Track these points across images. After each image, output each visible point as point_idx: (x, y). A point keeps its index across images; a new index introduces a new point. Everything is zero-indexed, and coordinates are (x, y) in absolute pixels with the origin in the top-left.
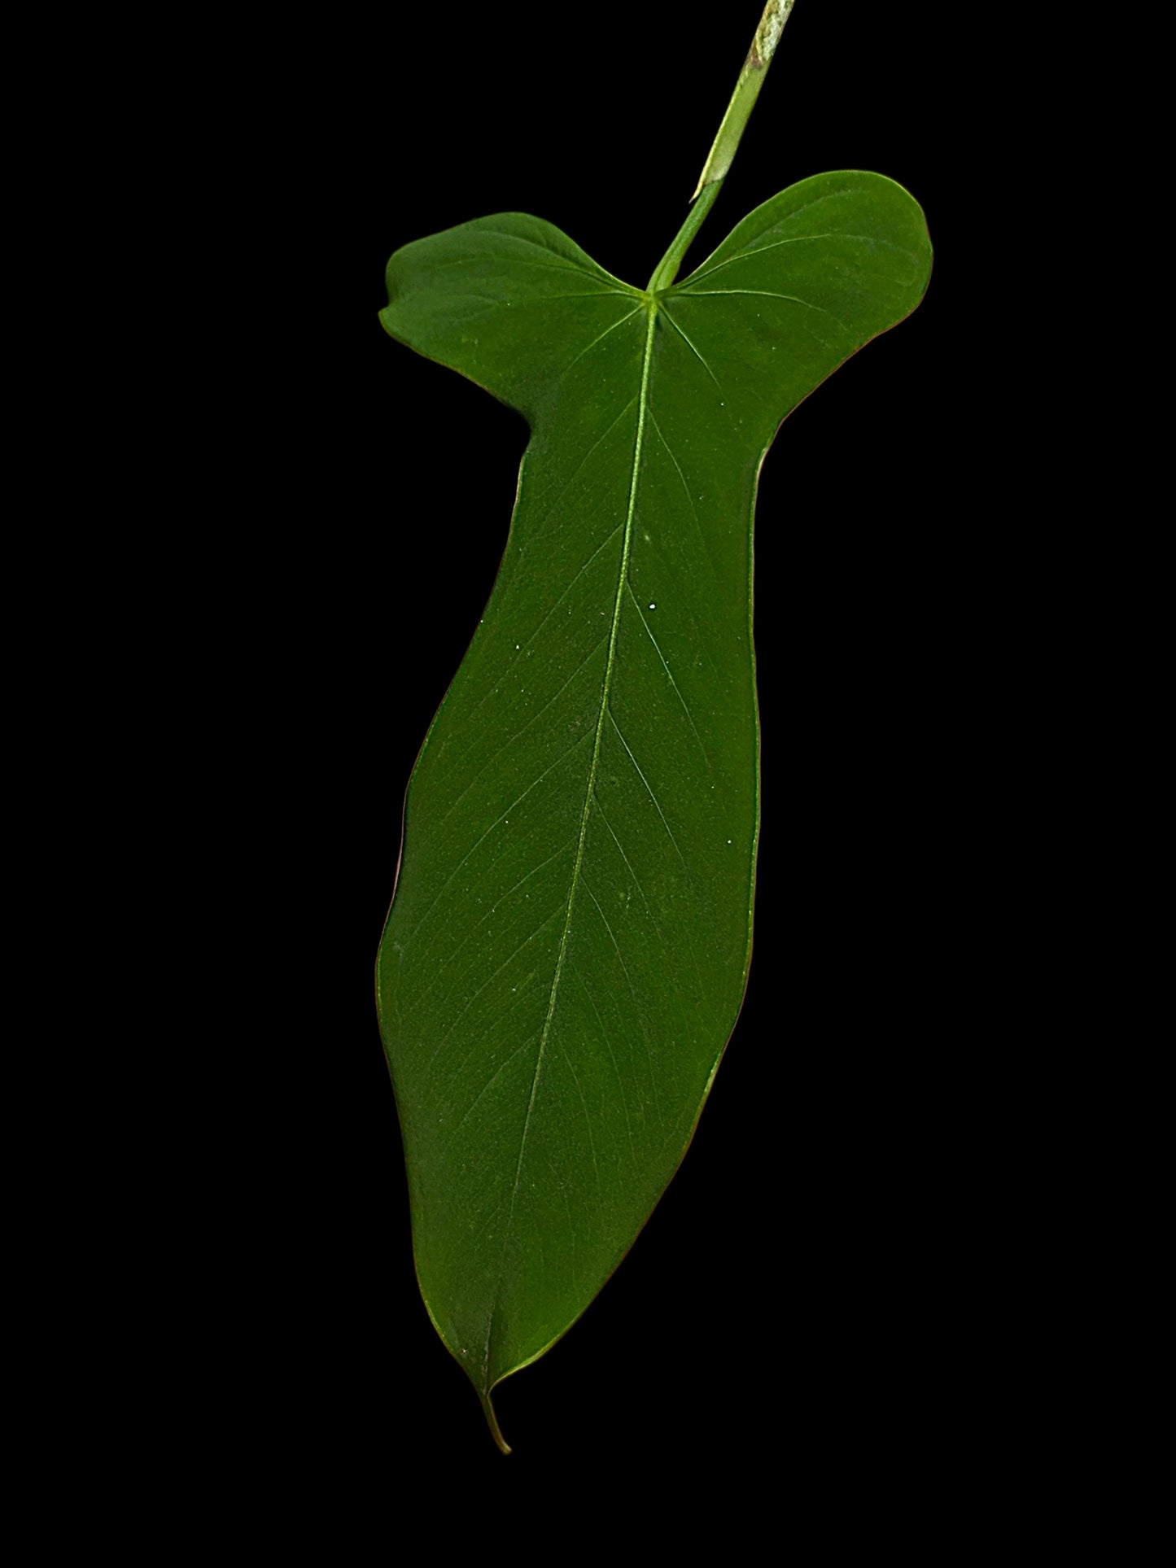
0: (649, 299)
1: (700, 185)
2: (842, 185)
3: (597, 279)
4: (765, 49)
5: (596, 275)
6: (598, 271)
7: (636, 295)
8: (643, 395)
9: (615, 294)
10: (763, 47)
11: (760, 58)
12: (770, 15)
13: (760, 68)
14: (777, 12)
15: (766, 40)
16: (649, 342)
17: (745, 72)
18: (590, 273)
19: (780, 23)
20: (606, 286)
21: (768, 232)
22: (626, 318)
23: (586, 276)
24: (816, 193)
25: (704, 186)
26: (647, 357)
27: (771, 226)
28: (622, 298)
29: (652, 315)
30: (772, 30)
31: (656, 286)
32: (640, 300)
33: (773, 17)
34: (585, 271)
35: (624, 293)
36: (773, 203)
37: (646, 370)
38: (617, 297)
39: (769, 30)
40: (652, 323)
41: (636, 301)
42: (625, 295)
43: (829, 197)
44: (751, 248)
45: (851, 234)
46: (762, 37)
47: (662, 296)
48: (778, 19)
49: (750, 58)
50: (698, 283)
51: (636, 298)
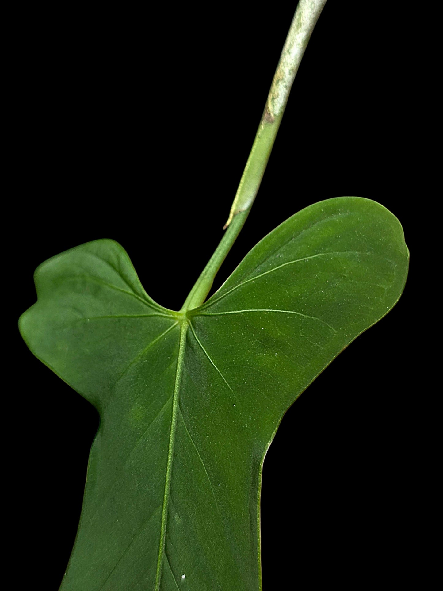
0: (181, 317)
1: (231, 215)
2: (334, 211)
3: (143, 303)
4: (275, 107)
5: (143, 300)
6: (144, 297)
7: (171, 316)
8: (175, 398)
9: (155, 315)
10: (274, 106)
11: (272, 115)
12: (278, 82)
13: (272, 122)
14: (283, 79)
15: (276, 100)
16: (181, 353)
17: (262, 127)
18: (140, 298)
19: (286, 87)
20: (149, 308)
21: (272, 257)
22: (164, 334)
23: (136, 300)
24: (312, 220)
25: (234, 215)
26: (179, 366)
27: (274, 252)
28: (160, 319)
29: (184, 331)
30: (280, 93)
31: (188, 307)
32: (174, 319)
33: (280, 83)
34: (136, 296)
35: (161, 314)
36: (277, 233)
37: (178, 377)
38: (157, 318)
39: (278, 93)
40: (183, 337)
41: (172, 320)
42: (162, 316)
43: (323, 221)
44: (259, 272)
45: (340, 251)
46: (273, 99)
47: (191, 315)
48: (284, 84)
49: (265, 116)
50: (215, 305)
51: (171, 318)
